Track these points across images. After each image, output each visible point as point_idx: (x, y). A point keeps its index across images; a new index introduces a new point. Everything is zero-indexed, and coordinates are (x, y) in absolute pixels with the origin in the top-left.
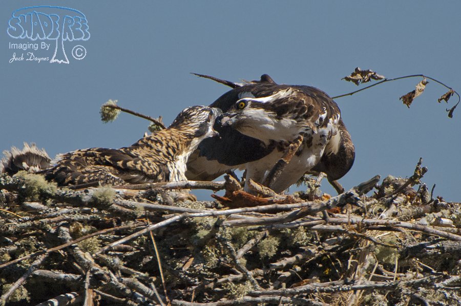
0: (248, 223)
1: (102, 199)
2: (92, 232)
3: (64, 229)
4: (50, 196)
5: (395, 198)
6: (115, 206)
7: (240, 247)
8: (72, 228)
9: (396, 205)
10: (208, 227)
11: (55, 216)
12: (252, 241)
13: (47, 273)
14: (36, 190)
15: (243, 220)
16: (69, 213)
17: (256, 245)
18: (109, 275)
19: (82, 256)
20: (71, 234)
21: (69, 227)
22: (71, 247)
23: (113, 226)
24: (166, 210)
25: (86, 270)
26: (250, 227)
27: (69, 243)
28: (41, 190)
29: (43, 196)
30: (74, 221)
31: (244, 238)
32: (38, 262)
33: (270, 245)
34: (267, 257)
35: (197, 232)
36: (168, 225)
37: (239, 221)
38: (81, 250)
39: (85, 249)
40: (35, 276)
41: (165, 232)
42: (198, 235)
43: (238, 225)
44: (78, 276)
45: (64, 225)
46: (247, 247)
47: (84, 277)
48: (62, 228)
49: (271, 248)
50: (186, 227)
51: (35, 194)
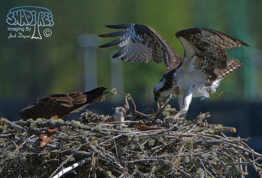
0: (144, 136)
1: (97, 129)
2: (96, 139)
3: (87, 138)
4: (81, 128)
5: (193, 126)
6: (101, 131)
7: (142, 143)
8: (89, 138)
9: (193, 128)
10: (131, 137)
11: (84, 134)
12: (146, 141)
13: (81, 152)
14: (77, 126)
15: (143, 135)
16: (88, 133)
17: (148, 142)
18: (100, 153)
19: (92, 147)
20: (89, 140)
21: (88, 137)
22: (89, 144)
23: (102, 137)
24: (118, 132)
25: (93, 151)
26: (145, 137)
27: (88, 142)
28: (79, 127)
29: (79, 128)
30: (90, 135)
31: (144, 140)
32: (78, 149)
33: (152, 142)
34: (151, 145)
35: (128, 139)
36: (120, 137)
37: (141, 135)
38: (92, 145)
39: (93, 144)
40: (77, 153)
41: (118, 139)
42: (128, 140)
43: (141, 136)
44: (91, 153)
45: (86, 137)
46: (145, 143)
47: (92, 153)
48: (86, 138)
49: (152, 143)
50: (125, 137)
51: (77, 127)
